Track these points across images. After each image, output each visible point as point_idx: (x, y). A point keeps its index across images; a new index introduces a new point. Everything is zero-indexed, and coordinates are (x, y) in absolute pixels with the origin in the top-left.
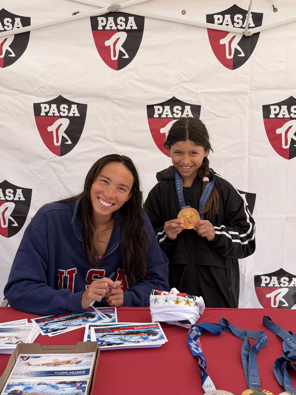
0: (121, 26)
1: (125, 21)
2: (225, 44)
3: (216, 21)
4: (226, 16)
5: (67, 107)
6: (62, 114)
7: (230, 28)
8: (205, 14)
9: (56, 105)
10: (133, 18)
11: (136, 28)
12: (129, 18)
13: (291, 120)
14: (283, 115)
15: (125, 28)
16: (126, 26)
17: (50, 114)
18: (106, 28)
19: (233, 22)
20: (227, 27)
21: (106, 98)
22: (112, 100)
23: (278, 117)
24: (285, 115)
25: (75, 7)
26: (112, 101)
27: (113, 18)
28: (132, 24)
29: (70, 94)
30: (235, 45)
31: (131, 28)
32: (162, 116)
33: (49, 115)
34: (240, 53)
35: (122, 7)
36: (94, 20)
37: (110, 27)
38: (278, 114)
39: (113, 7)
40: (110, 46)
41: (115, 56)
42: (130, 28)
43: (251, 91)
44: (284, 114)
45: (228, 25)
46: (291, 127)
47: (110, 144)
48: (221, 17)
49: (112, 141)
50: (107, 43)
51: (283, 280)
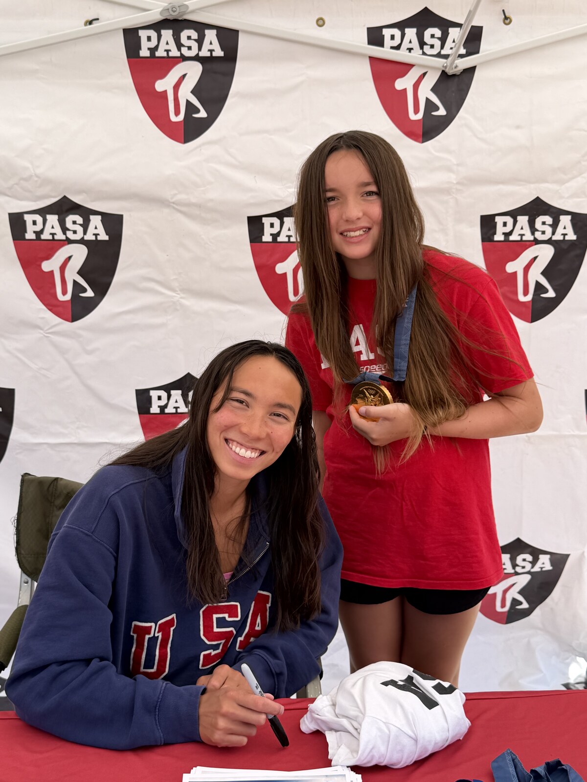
0: (190, 48)
1: (196, 37)
2: (405, 90)
3: (388, 42)
4: (407, 30)
5: (80, 220)
6: (70, 235)
7: (415, 56)
8: (364, 26)
9: (55, 217)
10: (214, 32)
11: (221, 54)
12: (207, 32)
13: (535, 244)
14: (519, 235)
15: (198, 54)
16: (200, 49)
17: (46, 236)
18: (158, 54)
19: (422, 44)
20: (409, 54)
21: (163, 203)
22: (175, 206)
23: (512, 238)
24: (524, 235)
25: (90, 8)
26: (174, 208)
27: (170, 32)
28: (212, 45)
29: (84, 194)
30: (426, 92)
31: (211, 54)
32: (279, 239)
33: (43, 237)
34: (437, 109)
35: (191, 8)
36: (131, 36)
37: (165, 50)
38: (510, 233)
39: (173, 8)
40: (165, 92)
41: (177, 113)
42: (208, 54)
43: (459, 187)
44: (522, 232)
45: (412, 49)
46: (535, 258)
47: (175, 296)
48: (397, 32)
49: (177, 289)
50: (161, 85)
51: (521, 560)
